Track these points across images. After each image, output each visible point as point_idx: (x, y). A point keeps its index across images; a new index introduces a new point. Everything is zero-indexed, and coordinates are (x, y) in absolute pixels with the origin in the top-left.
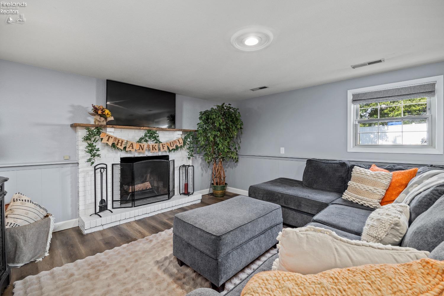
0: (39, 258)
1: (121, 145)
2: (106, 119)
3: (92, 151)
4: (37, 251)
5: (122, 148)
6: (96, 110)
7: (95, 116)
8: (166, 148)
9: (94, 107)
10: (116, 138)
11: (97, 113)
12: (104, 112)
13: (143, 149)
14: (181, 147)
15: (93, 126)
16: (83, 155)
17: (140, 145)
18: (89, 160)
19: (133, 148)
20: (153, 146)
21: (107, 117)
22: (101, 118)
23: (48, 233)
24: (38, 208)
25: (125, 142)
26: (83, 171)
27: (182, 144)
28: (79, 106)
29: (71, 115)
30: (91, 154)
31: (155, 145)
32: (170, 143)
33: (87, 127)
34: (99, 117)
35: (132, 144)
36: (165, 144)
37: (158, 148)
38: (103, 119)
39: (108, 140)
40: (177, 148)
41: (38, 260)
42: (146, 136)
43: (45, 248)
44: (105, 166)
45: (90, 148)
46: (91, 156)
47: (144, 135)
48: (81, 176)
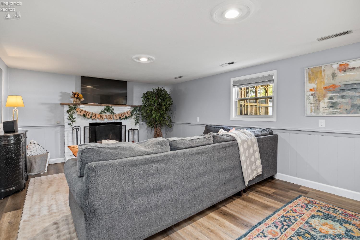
0: (42, 172)
1: (89, 116)
2: (80, 100)
3: (71, 119)
4: (41, 169)
5: (89, 117)
6: (74, 95)
7: (73, 98)
8: (118, 118)
9: (73, 93)
10: (85, 111)
11: (75, 96)
12: (79, 96)
13: (102, 118)
14: (129, 117)
15: (72, 104)
16: (67, 121)
17: (101, 116)
18: (70, 124)
19: (96, 117)
20: (109, 116)
21: (80, 99)
22: (77, 99)
23: (47, 161)
24: (42, 148)
25: (91, 113)
26: (67, 130)
27: (130, 115)
28: (65, 93)
29: (60, 98)
30: (71, 120)
31: (111, 116)
32: (121, 114)
33: (69, 105)
34: (76, 99)
35: (95, 115)
36: (117, 115)
37: (113, 117)
38: (78, 100)
39: (80, 113)
40: (126, 118)
41: (41, 173)
42: (105, 109)
43: (45, 168)
44: (79, 128)
45: (70, 117)
46: (71, 122)
47: (103, 109)
48: (66, 133)
